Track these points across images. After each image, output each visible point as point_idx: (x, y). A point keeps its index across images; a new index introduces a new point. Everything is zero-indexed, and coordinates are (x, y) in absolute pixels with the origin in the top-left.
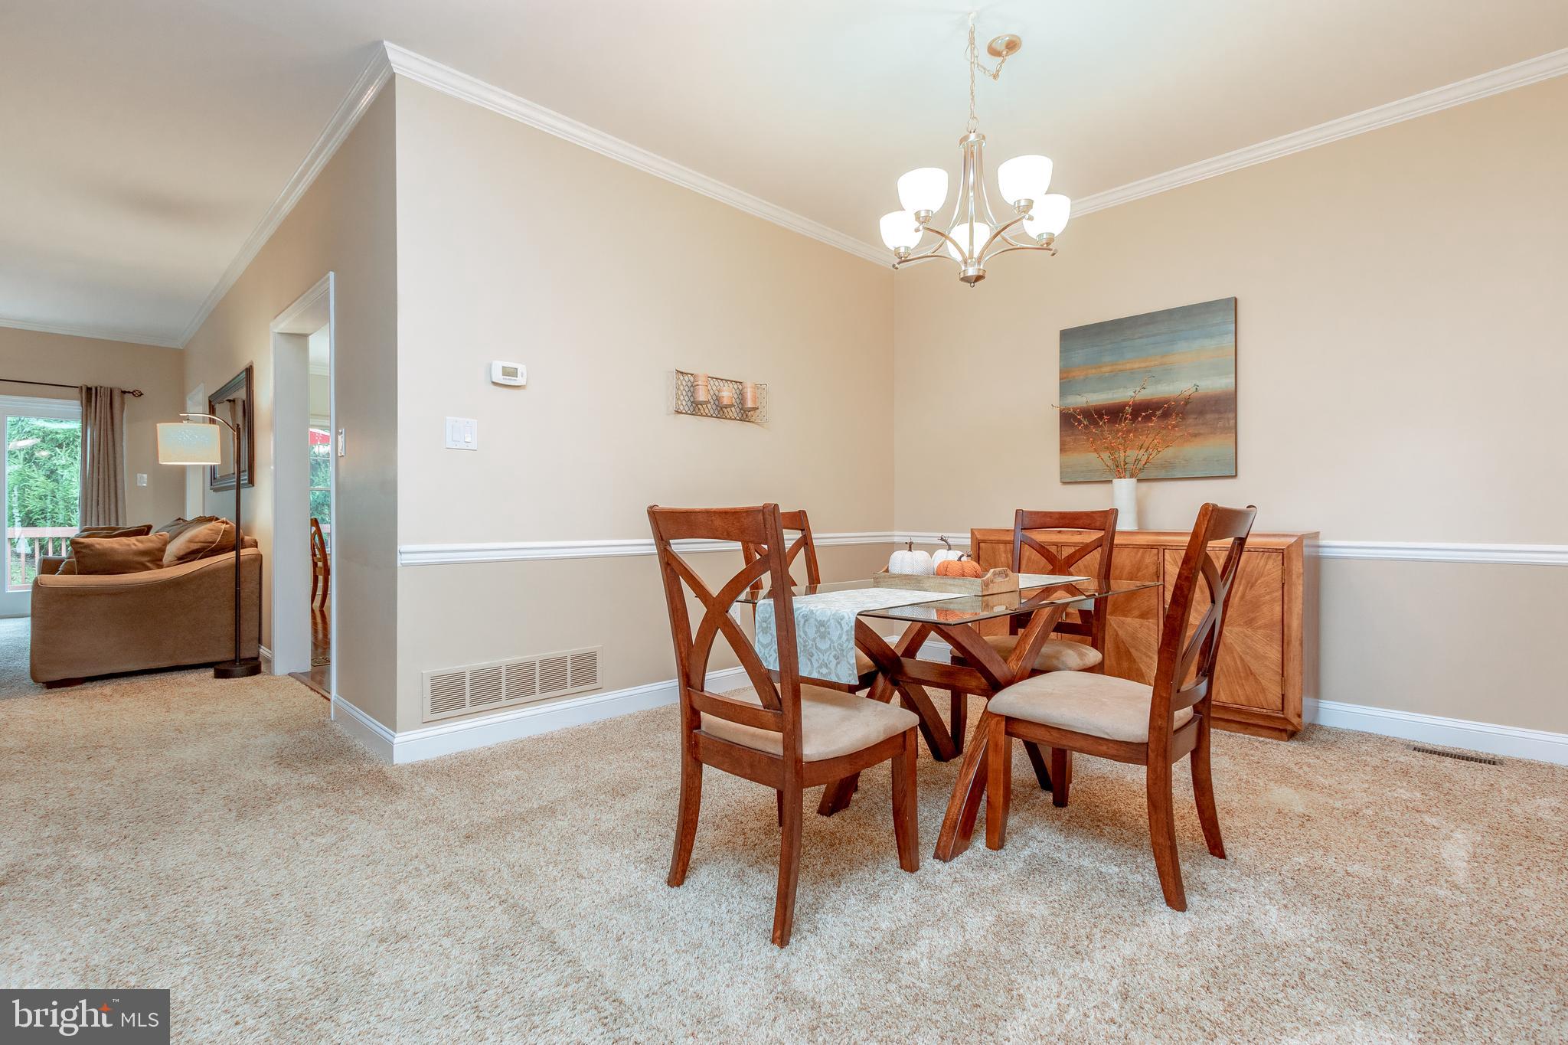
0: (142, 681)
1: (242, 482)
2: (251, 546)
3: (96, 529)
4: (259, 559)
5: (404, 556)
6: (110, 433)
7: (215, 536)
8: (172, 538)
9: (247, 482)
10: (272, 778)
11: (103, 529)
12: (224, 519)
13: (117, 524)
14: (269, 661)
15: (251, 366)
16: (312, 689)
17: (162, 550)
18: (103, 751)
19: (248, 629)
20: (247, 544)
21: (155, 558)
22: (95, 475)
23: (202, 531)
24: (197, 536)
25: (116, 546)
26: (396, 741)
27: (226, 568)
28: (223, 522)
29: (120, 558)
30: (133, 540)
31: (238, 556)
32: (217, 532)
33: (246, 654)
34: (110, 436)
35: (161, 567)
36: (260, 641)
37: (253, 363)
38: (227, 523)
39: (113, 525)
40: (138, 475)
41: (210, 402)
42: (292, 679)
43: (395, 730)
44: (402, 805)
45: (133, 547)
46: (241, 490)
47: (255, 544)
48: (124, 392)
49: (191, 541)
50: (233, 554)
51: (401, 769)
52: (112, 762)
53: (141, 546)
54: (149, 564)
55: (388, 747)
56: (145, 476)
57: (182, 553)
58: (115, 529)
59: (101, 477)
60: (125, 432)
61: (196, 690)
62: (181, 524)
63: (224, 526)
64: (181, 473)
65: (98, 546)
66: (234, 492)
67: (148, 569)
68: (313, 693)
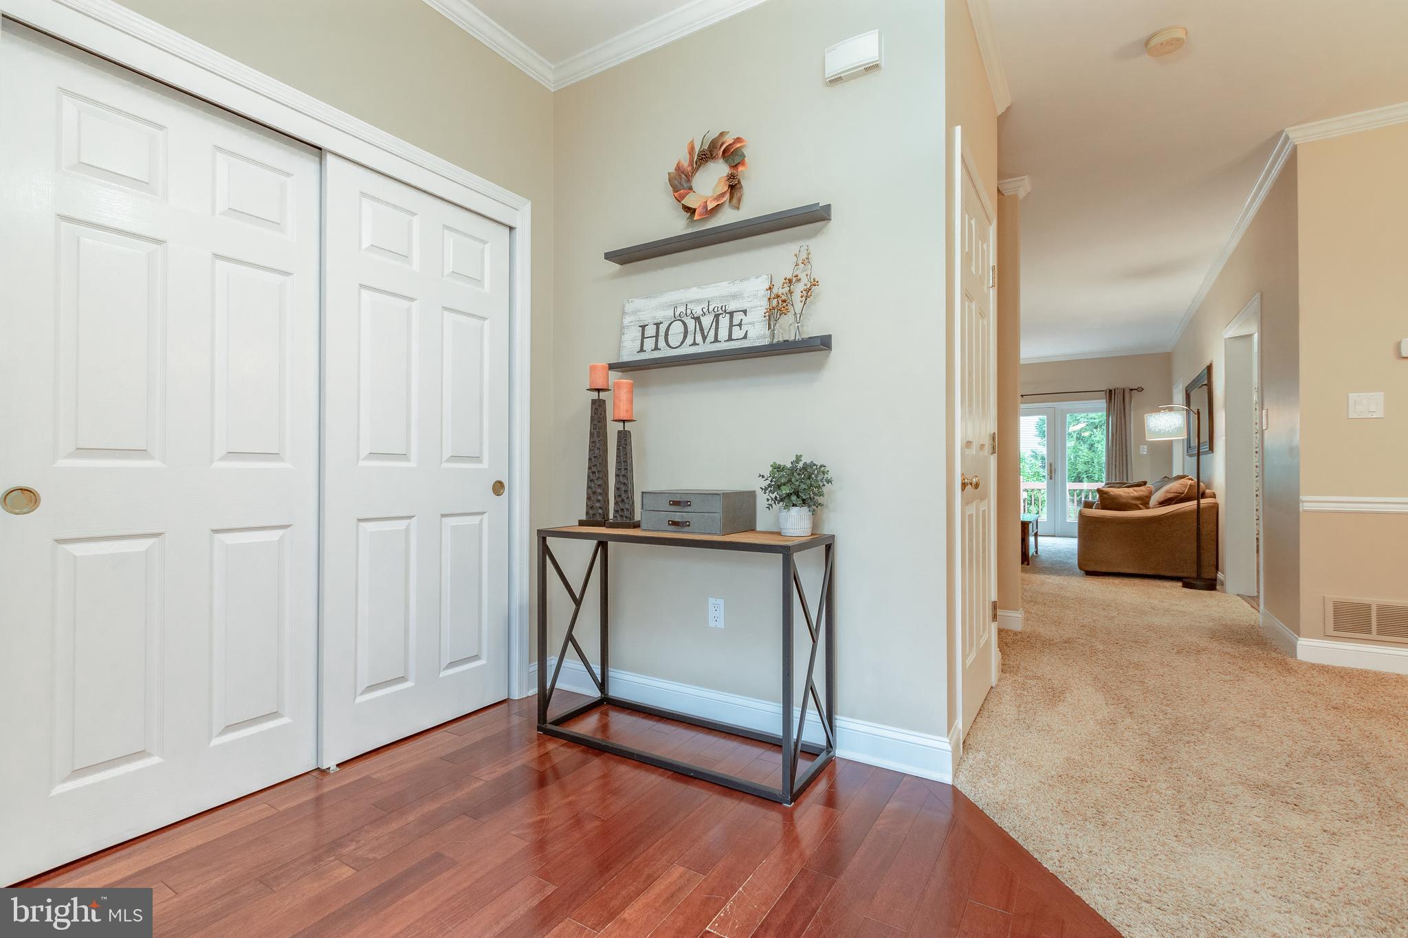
0: (1137, 581)
1: (1201, 451)
2: (1211, 497)
3: (1114, 483)
4: (1215, 507)
5: (1305, 504)
6: (1123, 418)
7: (1183, 489)
8: (1157, 490)
9: (1208, 449)
10: (1203, 643)
11: (1117, 483)
12: (1190, 477)
13: (1127, 480)
14: (1222, 584)
15: (1211, 364)
16: (1252, 606)
17: (1149, 497)
18: (1111, 608)
19: (1207, 558)
20: (1207, 495)
21: (1144, 502)
22: (1114, 448)
23: (1174, 486)
24: (1171, 489)
25: (1122, 493)
26: (1299, 642)
27: (1191, 512)
28: (1189, 479)
29: (1124, 501)
30: (1131, 490)
31: (1199, 504)
32: (1185, 487)
33: (1205, 575)
34: (1123, 421)
35: (1148, 508)
36: (1217, 568)
37: (1212, 361)
38: (1192, 480)
39: (1125, 481)
40: (1141, 446)
41: (1186, 391)
42: (1239, 598)
43: (1299, 636)
44: (1290, 679)
45: (1132, 494)
46: (1201, 456)
47: (1214, 496)
48: (1131, 390)
49: (1167, 492)
50: (1195, 502)
51: (1301, 663)
52: (1115, 614)
53: (1136, 494)
54: (1140, 506)
55: (1294, 647)
56: (1146, 447)
57: (1162, 500)
58: (1126, 483)
59: (1118, 449)
60: (1132, 416)
61: (1168, 591)
62: (1167, 479)
63: (1190, 482)
64: (1169, 446)
65: (1111, 493)
66: (1196, 458)
67: (1140, 509)
68: (1252, 609)
